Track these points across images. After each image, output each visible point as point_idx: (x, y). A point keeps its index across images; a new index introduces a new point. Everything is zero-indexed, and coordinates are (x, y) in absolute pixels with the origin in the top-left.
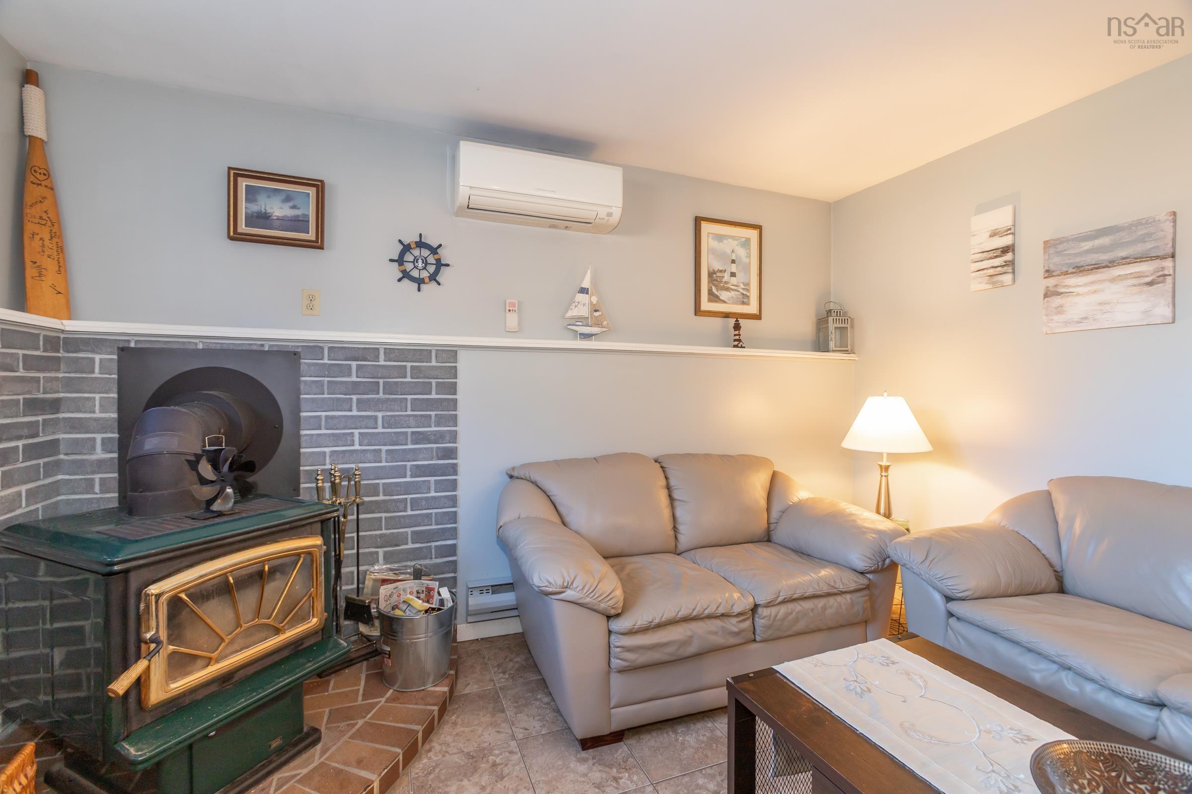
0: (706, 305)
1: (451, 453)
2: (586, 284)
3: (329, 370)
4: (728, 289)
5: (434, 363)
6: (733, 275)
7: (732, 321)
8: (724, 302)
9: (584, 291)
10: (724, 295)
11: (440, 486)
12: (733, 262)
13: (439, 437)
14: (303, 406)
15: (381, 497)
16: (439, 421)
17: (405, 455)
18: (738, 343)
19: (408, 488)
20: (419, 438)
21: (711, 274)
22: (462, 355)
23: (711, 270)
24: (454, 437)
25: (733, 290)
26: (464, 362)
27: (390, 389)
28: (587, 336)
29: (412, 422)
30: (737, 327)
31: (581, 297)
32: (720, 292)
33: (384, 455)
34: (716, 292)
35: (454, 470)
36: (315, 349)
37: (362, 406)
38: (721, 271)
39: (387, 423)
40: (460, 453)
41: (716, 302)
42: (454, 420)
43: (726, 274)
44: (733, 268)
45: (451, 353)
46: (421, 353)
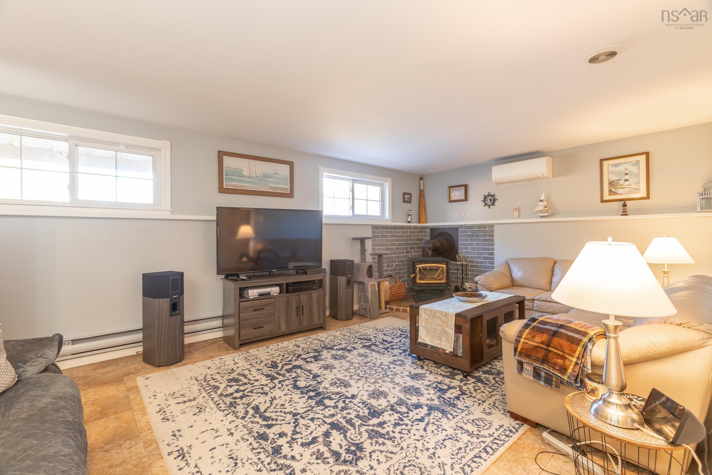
0: (606, 197)
1: (492, 254)
2: (542, 199)
3: (464, 232)
4: (623, 188)
5: (488, 229)
6: (626, 180)
7: (622, 203)
8: (620, 194)
9: (541, 201)
10: (619, 191)
11: (490, 263)
12: (626, 174)
13: (489, 249)
14: (459, 240)
15: (475, 264)
16: (489, 245)
17: (480, 254)
18: (625, 213)
19: (481, 262)
20: (484, 249)
21: (611, 183)
22: (495, 226)
23: (611, 181)
24: (493, 249)
25: (626, 188)
26: (496, 229)
27: (477, 236)
28: (543, 217)
29: (482, 245)
30: (625, 205)
31: (541, 203)
32: (617, 190)
33: (476, 253)
34: (614, 190)
35: (493, 258)
36: (461, 226)
37: (471, 240)
38: (618, 180)
39: (477, 245)
40: (495, 254)
41: (614, 195)
42: (493, 245)
43: (621, 181)
44: (627, 177)
45: (492, 226)
46: (484, 226)
